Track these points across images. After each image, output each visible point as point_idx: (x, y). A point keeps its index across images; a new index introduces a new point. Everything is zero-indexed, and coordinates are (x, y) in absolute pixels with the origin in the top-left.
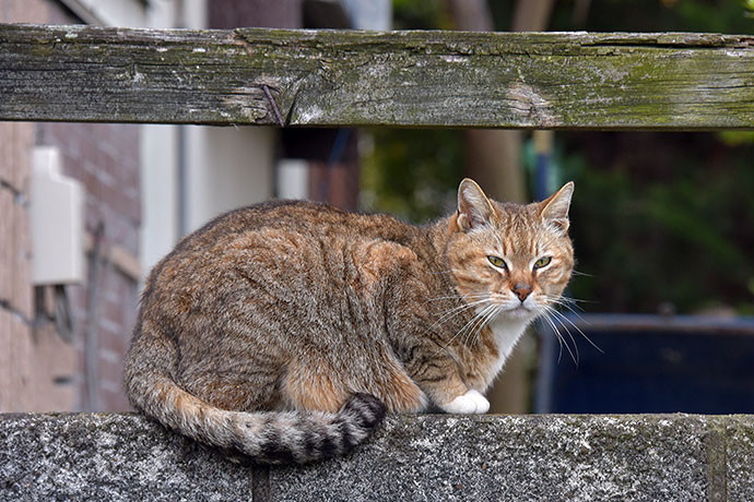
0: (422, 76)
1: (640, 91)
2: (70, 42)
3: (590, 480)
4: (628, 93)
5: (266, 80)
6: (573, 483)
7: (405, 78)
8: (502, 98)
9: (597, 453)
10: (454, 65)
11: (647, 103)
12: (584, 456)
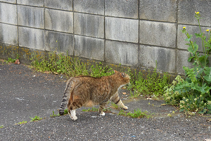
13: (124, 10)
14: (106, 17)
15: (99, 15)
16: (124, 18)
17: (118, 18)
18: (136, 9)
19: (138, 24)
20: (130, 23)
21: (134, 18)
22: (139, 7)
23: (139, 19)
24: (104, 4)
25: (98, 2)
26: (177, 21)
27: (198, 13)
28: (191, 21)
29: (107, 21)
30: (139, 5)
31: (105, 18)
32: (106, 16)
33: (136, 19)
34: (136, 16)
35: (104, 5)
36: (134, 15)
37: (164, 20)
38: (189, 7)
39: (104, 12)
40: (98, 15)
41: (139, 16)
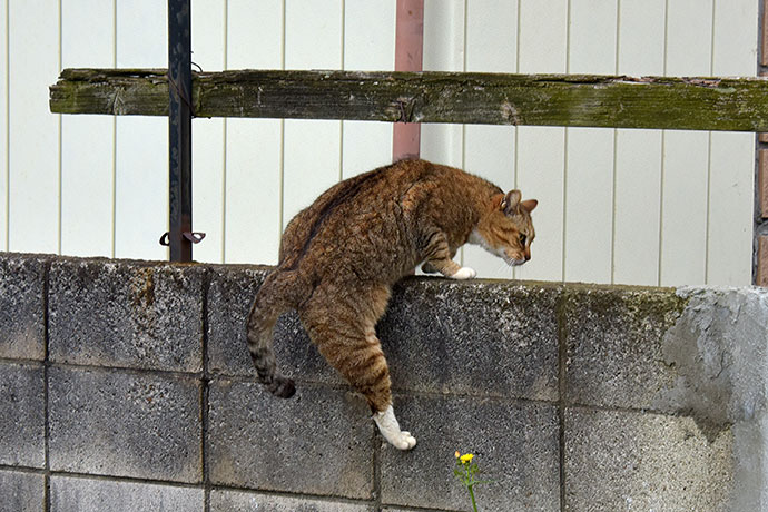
0: (465, 97)
1: (556, 107)
2: (327, 79)
3: (509, 320)
4: (552, 107)
5: (402, 99)
6: (502, 321)
7: (458, 98)
8: (498, 109)
9: (511, 305)
10: (478, 91)
11: (558, 113)
12: (506, 306)
13: (137, 445)
14: (54, 478)
15: (22, 468)
16: (136, 480)
17: (108, 482)
18: (194, 438)
19: (203, 505)
20: (168, 504)
21: (182, 479)
22: (204, 431)
23: (207, 485)
24: (47, 415)
25: (17, 408)
26: (378, 493)
27: (469, 457)
28: (440, 494)
29: (61, 496)
30: (204, 420)
31: (47, 479)
32: (53, 473)
33: (190, 485)
34: (192, 473)
35: (47, 424)
36: (186, 468)
37: (318, 487)
38: (427, 429)
39: (47, 453)
40: (16, 467)
41: (205, 470)
